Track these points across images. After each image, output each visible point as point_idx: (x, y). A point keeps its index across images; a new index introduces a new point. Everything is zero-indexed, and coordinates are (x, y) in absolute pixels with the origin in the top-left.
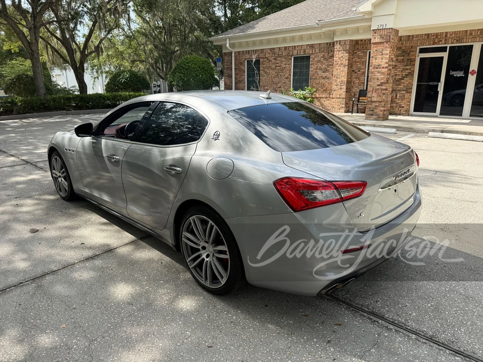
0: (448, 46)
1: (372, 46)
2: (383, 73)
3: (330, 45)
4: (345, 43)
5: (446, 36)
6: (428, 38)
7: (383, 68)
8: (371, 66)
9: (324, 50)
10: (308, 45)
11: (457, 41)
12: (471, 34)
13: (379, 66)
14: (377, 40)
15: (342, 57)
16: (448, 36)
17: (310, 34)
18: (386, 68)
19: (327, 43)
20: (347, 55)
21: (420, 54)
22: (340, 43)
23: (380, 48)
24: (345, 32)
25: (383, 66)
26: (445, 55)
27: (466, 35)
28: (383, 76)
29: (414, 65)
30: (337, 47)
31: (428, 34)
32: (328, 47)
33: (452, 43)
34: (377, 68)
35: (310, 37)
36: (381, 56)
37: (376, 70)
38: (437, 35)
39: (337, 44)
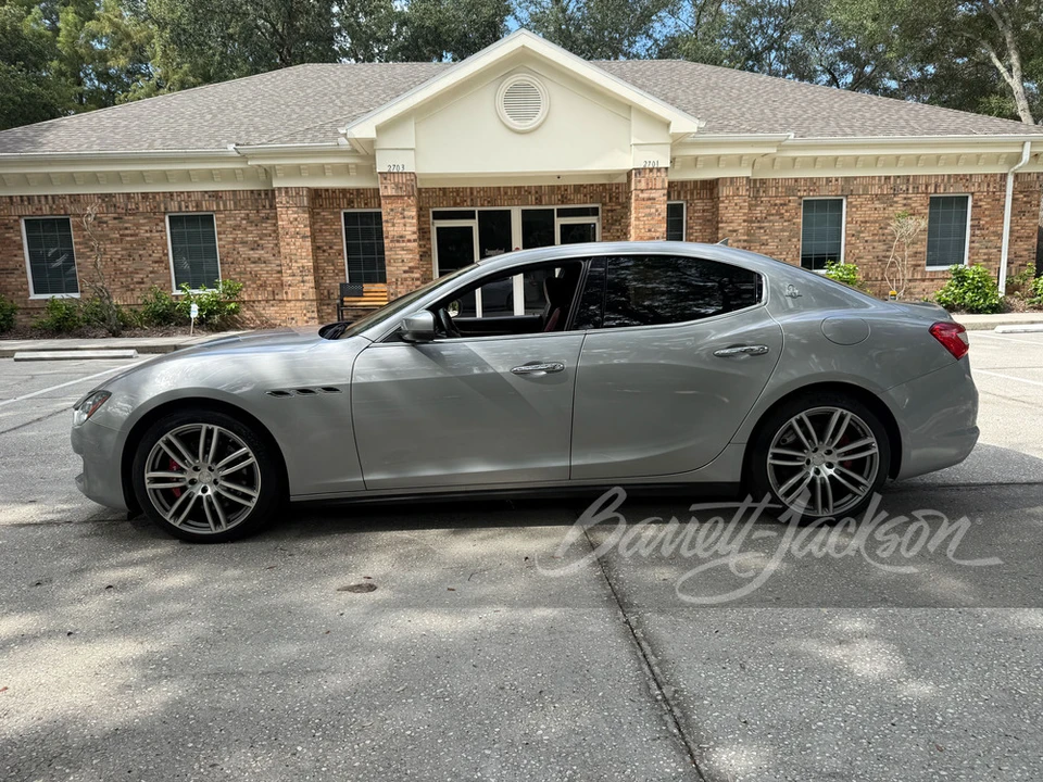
0: (477, 209)
1: (383, 202)
2: (409, 251)
3: (260, 195)
4: (298, 193)
5: (472, 193)
6: (444, 194)
7: (409, 241)
8: (387, 237)
9: (247, 204)
10: (206, 192)
11: (489, 202)
12: (506, 193)
13: (401, 237)
14: (390, 191)
15: (296, 219)
16: (475, 193)
17: (211, 170)
18: (415, 241)
19: (252, 191)
20: (307, 216)
21: (435, 221)
22: (287, 192)
23: (398, 205)
24: (297, 171)
25: (408, 237)
26: (474, 224)
27: (500, 195)
28: (411, 256)
29: (429, 239)
30: (281, 199)
31: (444, 189)
32: (256, 200)
33: (482, 205)
34: (398, 241)
35: (210, 176)
36: (402, 221)
37: (397, 245)
38: (457, 191)
39: (280, 193)
